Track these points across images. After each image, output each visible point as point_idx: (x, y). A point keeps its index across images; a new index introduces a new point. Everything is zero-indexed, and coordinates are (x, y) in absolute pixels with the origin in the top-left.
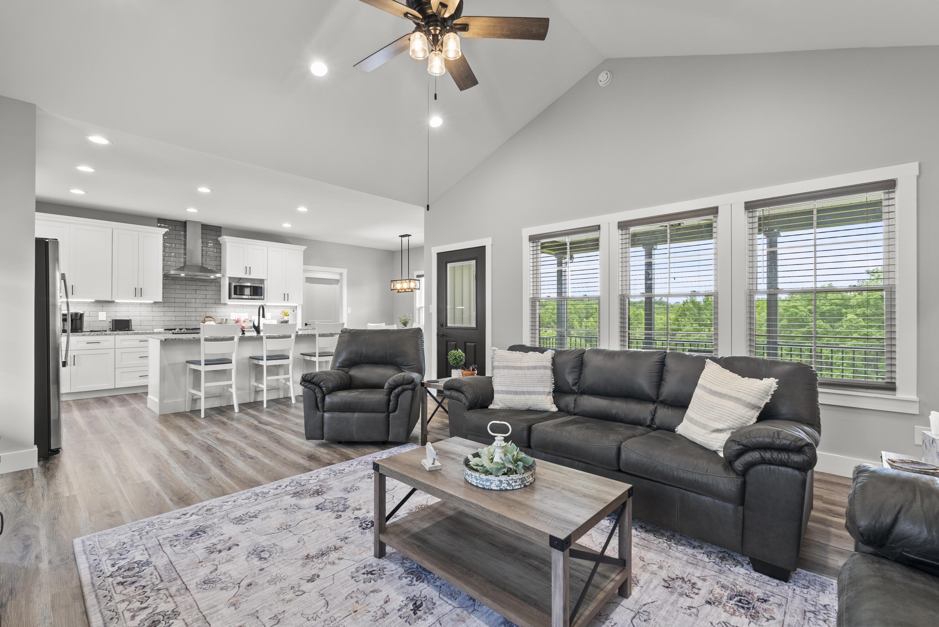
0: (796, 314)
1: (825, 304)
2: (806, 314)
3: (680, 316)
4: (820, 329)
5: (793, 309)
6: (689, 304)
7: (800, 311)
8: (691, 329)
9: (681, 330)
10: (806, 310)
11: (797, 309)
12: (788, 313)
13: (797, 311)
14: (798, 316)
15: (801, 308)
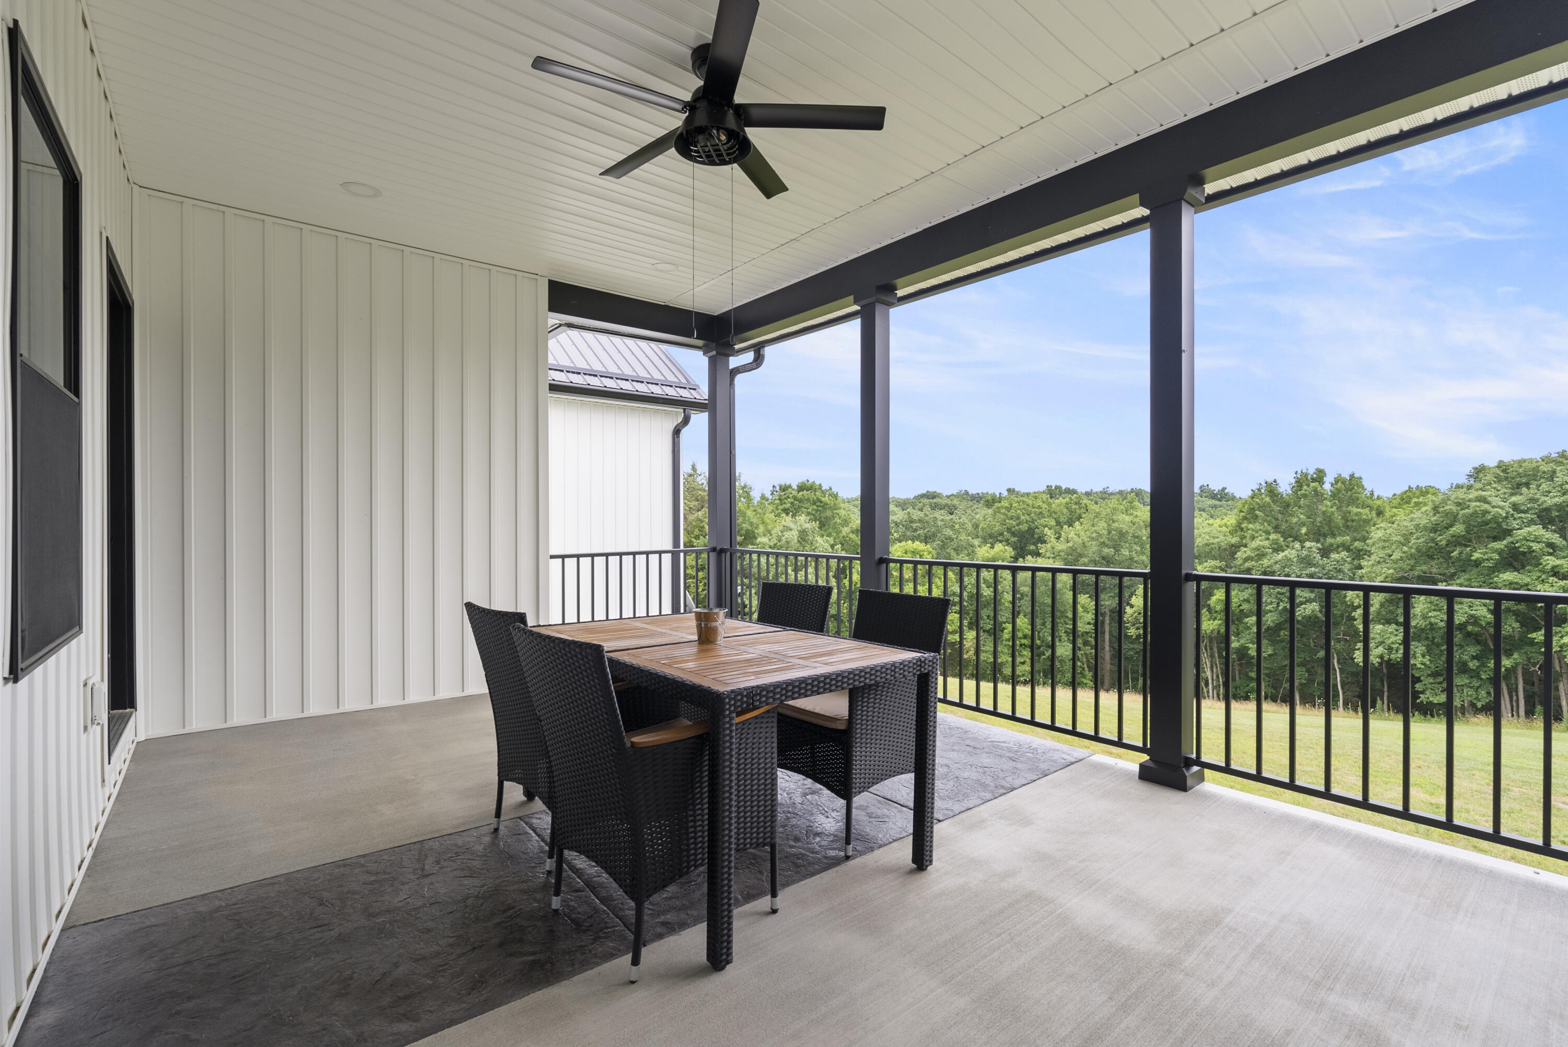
0: (1486, 512)
1: (1550, 492)
2: (1507, 513)
3: (1245, 518)
4: (1538, 542)
5: (1478, 504)
6: (1263, 496)
7: (1493, 507)
8: (1267, 543)
9: (1245, 546)
10: (1507, 504)
11: (1488, 503)
12: (1467, 511)
13: (1486, 506)
14: (1489, 517)
15: (1496, 501)
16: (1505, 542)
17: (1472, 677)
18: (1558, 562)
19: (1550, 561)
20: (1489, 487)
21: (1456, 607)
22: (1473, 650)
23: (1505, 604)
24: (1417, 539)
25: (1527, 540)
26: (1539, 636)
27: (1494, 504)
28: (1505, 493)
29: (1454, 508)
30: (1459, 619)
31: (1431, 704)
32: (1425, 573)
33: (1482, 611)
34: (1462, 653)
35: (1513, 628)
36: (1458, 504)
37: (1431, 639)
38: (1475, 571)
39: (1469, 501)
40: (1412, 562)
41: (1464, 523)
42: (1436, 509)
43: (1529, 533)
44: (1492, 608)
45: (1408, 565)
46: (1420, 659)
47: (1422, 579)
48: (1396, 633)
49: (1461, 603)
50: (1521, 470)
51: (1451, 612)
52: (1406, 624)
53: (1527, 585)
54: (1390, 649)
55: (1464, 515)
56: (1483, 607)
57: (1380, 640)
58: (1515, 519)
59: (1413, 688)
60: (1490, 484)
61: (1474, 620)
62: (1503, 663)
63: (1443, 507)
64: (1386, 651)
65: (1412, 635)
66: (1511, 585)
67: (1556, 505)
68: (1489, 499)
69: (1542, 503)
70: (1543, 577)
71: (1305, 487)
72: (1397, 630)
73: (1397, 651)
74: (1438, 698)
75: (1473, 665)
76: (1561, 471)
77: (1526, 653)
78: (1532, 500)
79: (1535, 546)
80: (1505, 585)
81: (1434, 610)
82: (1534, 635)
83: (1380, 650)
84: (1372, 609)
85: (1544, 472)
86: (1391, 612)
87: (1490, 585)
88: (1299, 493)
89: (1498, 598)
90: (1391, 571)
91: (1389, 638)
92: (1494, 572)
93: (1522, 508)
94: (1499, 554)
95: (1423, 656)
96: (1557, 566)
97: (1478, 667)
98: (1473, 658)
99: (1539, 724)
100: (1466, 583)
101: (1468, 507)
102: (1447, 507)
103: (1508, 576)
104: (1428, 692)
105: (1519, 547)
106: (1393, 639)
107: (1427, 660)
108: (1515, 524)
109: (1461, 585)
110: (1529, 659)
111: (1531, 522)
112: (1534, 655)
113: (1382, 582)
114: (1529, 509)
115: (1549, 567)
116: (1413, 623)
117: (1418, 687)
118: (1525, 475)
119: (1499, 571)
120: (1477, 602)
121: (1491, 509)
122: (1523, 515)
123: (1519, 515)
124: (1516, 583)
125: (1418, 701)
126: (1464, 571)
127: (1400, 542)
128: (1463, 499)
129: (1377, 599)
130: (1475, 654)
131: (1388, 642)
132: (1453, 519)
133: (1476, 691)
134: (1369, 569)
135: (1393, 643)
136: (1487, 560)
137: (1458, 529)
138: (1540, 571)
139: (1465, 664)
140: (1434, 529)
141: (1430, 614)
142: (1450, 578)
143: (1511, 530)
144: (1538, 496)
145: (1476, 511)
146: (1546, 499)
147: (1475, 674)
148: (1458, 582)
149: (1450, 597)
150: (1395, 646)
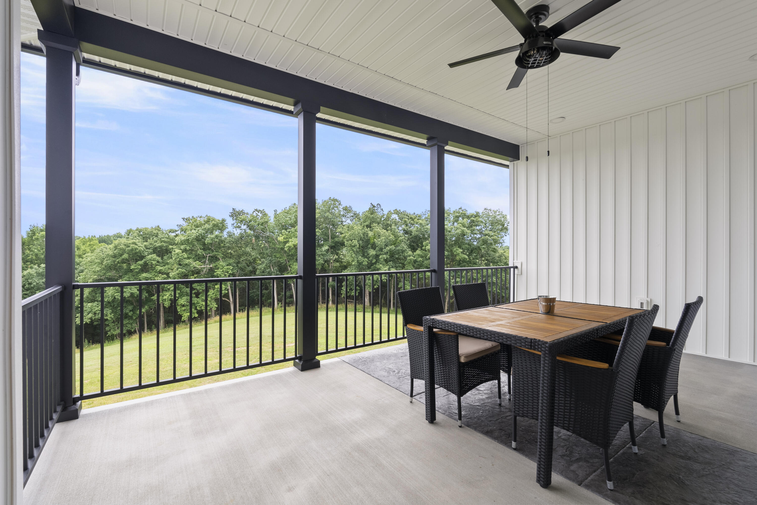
0: (136, 249)
1: (157, 241)
2: (143, 249)
5: (133, 245)
7: (139, 247)
10: (143, 246)
11: (136, 245)
12: (129, 248)
13: (136, 246)
14: (138, 251)
15: (139, 244)
16: (143, 261)
17: (129, 319)
18: (161, 268)
19: (159, 268)
20: (135, 238)
21: (125, 290)
22: (130, 307)
23: (143, 287)
24: (107, 261)
25: (151, 260)
26: (155, 297)
27: (139, 245)
28: (141, 241)
29: (124, 247)
30: (126, 295)
31: (113, 335)
32: (110, 276)
33: (135, 290)
34: (126, 310)
35: (146, 296)
36: (125, 245)
37: (113, 306)
38: (130, 274)
39: (130, 244)
40: (104, 272)
41: (127, 253)
42: (116, 247)
43: (152, 257)
44: (138, 289)
45: (102, 273)
46: (109, 315)
47: (109, 280)
48: (97, 306)
49: (127, 288)
50: (146, 232)
51: (122, 292)
52: (102, 301)
53: (151, 278)
54: (95, 314)
55: (128, 250)
56: (135, 289)
57: (89, 310)
58: (146, 252)
59: (105, 330)
60: (136, 237)
61: (132, 294)
62: (142, 311)
63: (119, 246)
64: (93, 315)
65: (104, 305)
66: (146, 279)
67: (159, 246)
68: (137, 243)
69: (155, 246)
70: (156, 274)
71: (37, 234)
72: (98, 304)
73: (98, 314)
74: (116, 332)
75: (130, 314)
76: (160, 233)
77: (149, 305)
78: (151, 244)
79: (154, 262)
80: (143, 279)
81: (117, 292)
82: (153, 298)
83: (90, 315)
84: (85, 296)
85: (154, 233)
86: (94, 296)
87: (136, 279)
88: (34, 237)
89: (140, 285)
90: (96, 277)
91: (95, 309)
92: (138, 274)
93: (148, 247)
94: (141, 266)
95: (111, 314)
96: (160, 270)
97: (132, 314)
98: (130, 311)
99: (155, 332)
100: (128, 279)
101: (129, 247)
102: (121, 247)
103: (144, 275)
104: (112, 330)
105: (148, 263)
106: (97, 309)
107: (112, 316)
108: (146, 254)
109: (126, 280)
110: (150, 308)
111: (151, 253)
112: (152, 305)
113: (91, 282)
114: (151, 248)
115: (158, 270)
116: (106, 300)
117: (107, 329)
118: (148, 234)
119: (140, 273)
120: (133, 287)
121: (138, 248)
122: (148, 250)
123: (147, 250)
124: (147, 277)
125: (107, 335)
126: (126, 274)
127: (99, 263)
128: (127, 243)
129: (87, 291)
130: (131, 309)
131: (94, 311)
132: (124, 251)
133: (131, 325)
134: (84, 277)
135: (97, 311)
136: (136, 269)
137: (125, 256)
138: (155, 272)
139: (127, 314)
140: (115, 256)
141: (115, 295)
142: (121, 277)
143: (145, 256)
144: (153, 243)
145: (133, 248)
146: (156, 244)
147: (131, 318)
148: (125, 279)
149: (122, 286)
150: (98, 312)
